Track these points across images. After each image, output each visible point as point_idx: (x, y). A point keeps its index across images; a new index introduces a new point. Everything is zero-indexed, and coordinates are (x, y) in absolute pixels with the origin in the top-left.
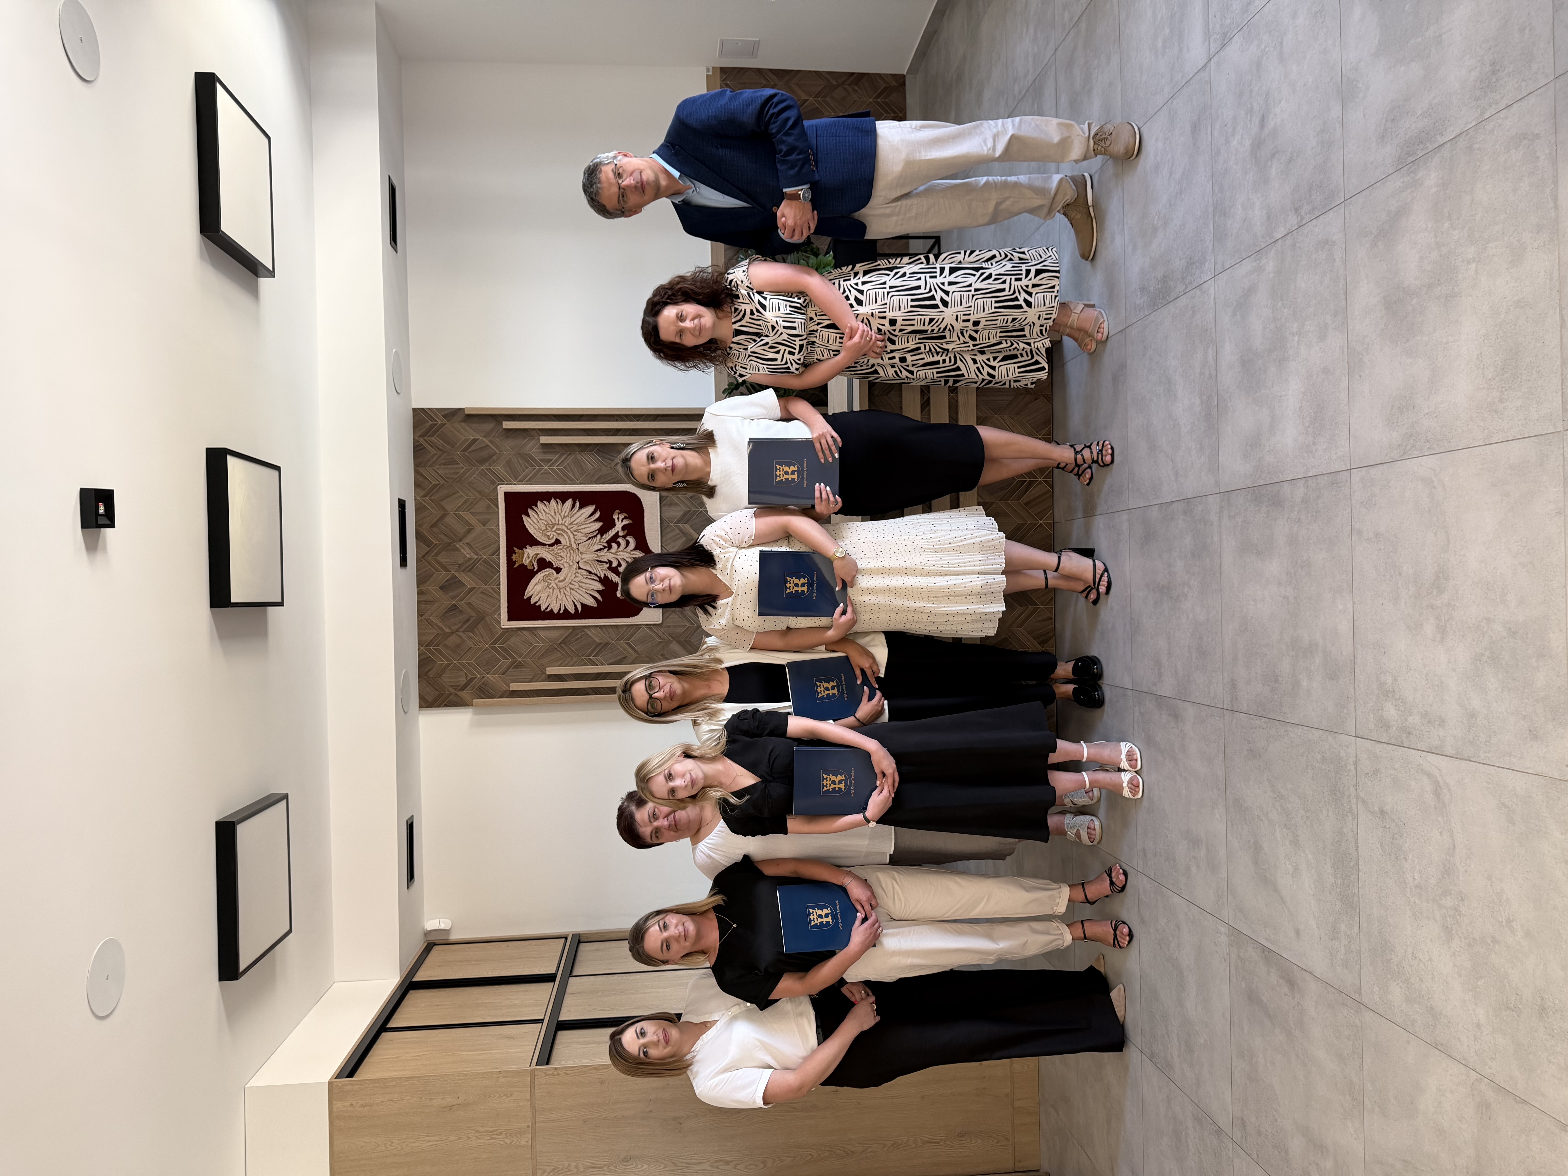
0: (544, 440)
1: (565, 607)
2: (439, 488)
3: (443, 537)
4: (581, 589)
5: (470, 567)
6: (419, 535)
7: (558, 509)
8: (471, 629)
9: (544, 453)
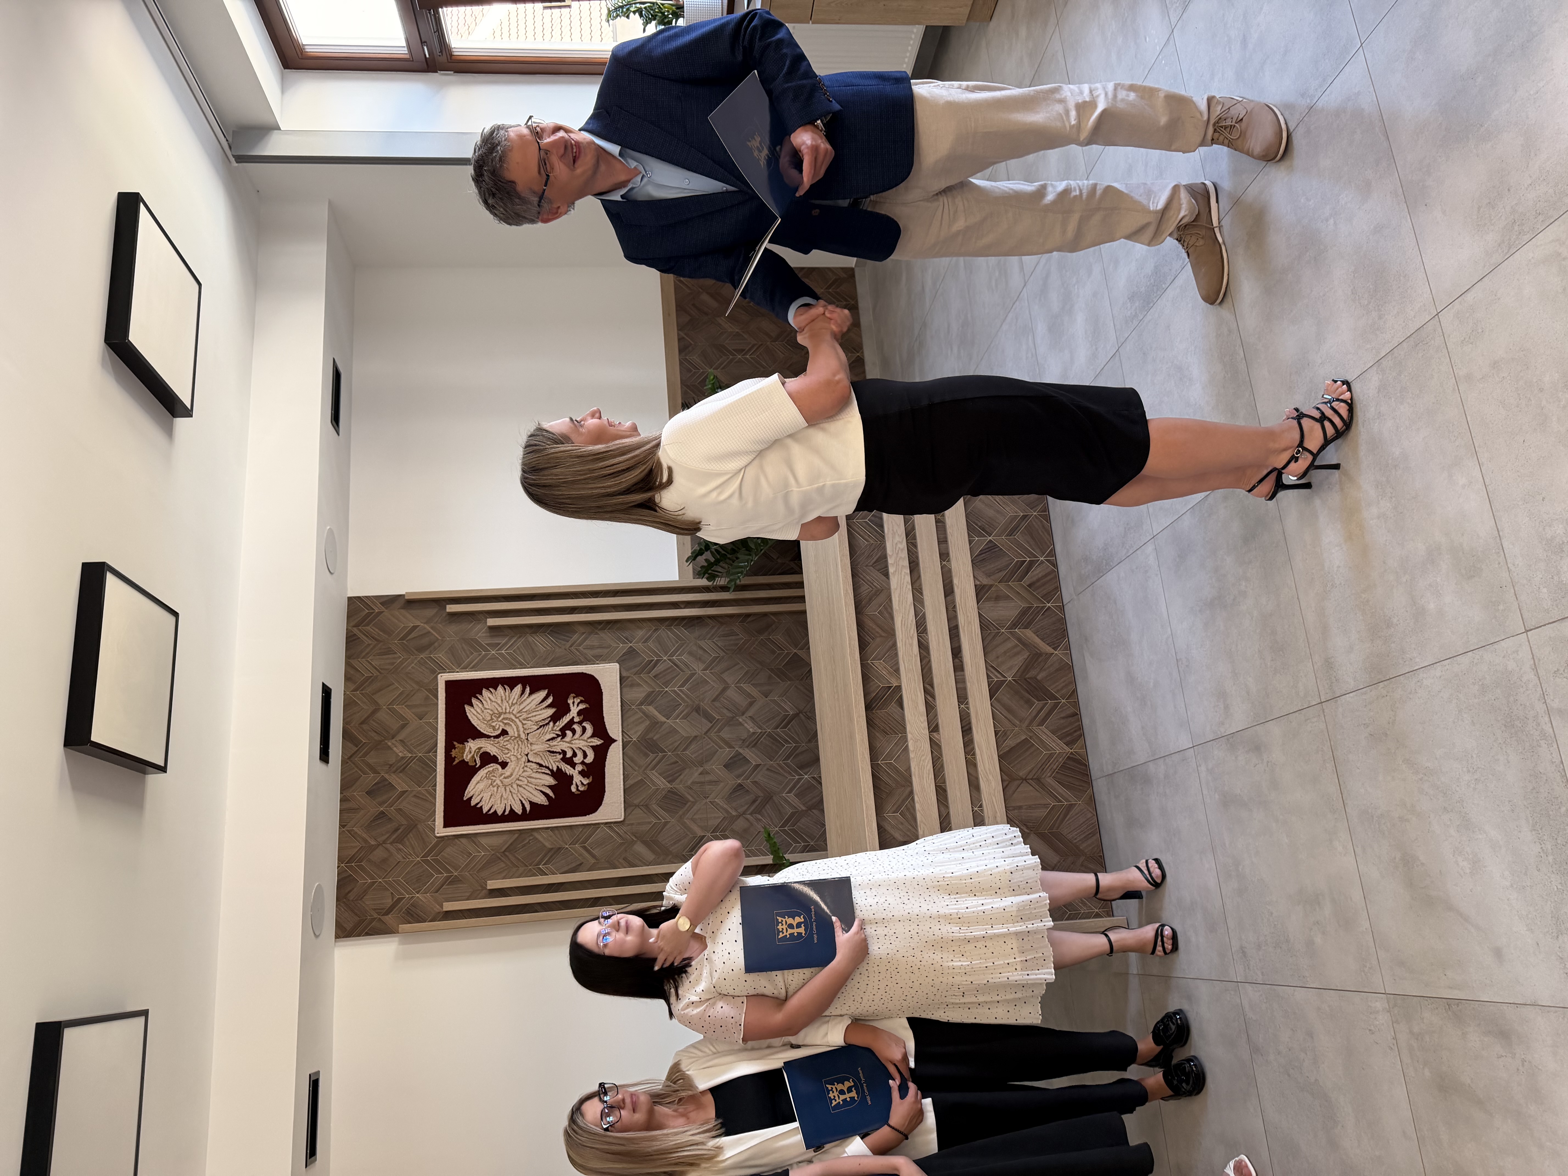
0: (492, 622)
1: (511, 807)
2: (373, 680)
3: (373, 734)
4: (530, 785)
5: (401, 767)
6: (347, 735)
7: (505, 695)
8: (400, 840)
9: (492, 636)
